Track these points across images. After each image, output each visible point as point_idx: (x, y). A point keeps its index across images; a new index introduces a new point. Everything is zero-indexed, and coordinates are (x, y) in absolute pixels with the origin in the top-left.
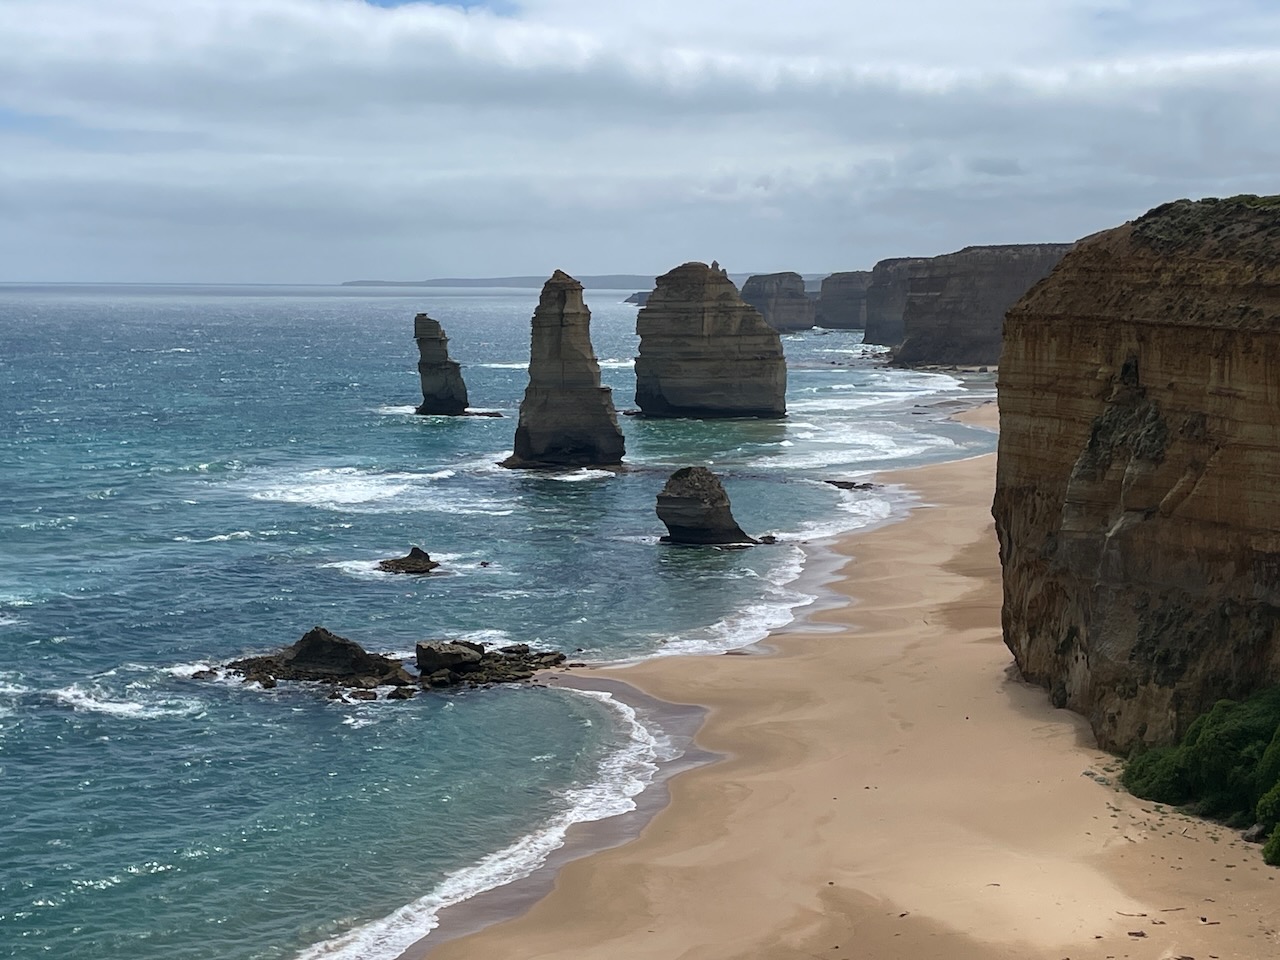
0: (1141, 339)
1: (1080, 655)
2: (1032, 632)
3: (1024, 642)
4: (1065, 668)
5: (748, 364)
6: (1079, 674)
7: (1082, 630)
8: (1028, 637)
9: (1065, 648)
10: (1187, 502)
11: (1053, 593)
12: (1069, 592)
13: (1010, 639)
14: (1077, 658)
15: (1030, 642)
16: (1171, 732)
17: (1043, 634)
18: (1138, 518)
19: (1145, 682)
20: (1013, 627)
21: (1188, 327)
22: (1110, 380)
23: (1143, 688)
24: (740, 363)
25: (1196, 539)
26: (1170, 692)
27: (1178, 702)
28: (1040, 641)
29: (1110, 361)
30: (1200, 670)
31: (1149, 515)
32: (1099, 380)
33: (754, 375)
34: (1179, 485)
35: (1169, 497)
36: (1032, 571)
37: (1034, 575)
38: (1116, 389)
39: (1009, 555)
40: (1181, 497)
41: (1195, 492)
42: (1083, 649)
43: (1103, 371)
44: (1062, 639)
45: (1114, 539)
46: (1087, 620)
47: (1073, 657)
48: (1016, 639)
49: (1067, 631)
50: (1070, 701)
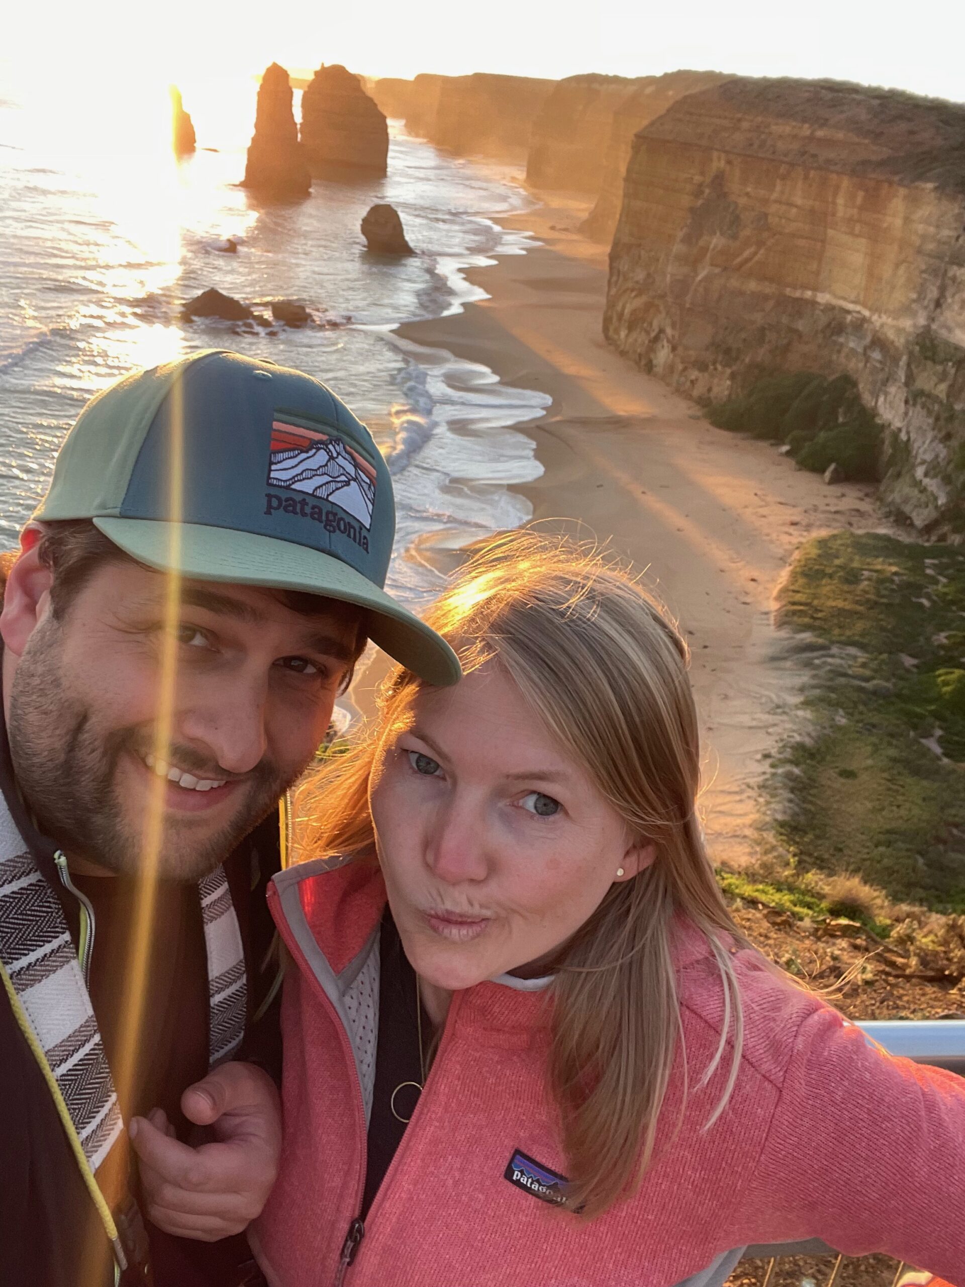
0: (729, 162)
1: (666, 344)
2: (630, 329)
3: (623, 334)
4: (653, 351)
6: (663, 355)
7: (669, 331)
8: (626, 332)
9: (656, 339)
10: (749, 265)
11: (649, 306)
12: (661, 308)
13: (608, 331)
14: (663, 347)
15: (627, 336)
16: (726, 393)
17: (639, 329)
18: (717, 270)
19: (714, 363)
20: (614, 323)
21: (763, 159)
22: (700, 185)
23: (711, 367)
25: (753, 286)
26: (728, 371)
27: (733, 376)
28: (634, 335)
29: (702, 173)
30: (747, 360)
31: (725, 269)
32: (694, 184)
34: (746, 254)
35: (739, 260)
36: (633, 294)
37: (636, 296)
38: (707, 191)
39: (617, 282)
40: (747, 260)
41: (756, 258)
42: (668, 341)
43: (698, 178)
44: (653, 335)
45: (700, 281)
46: (673, 326)
47: (660, 346)
48: (617, 331)
49: (657, 330)
50: (656, 369)
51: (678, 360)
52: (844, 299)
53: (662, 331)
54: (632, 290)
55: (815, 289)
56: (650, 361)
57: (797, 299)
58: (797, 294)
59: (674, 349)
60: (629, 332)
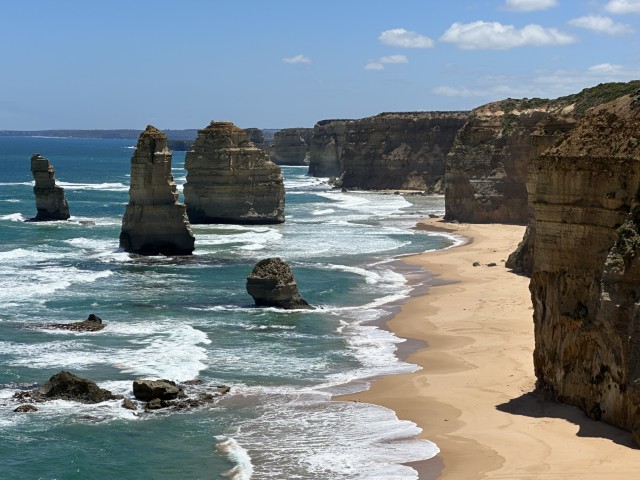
1: (613, 384)
2: (567, 369)
7: (614, 368)
8: (563, 373)
9: (600, 379)
14: (609, 387)
15: (565, 377)
17: (576, 370)
22: (624, 199)
28: (575, 375)
29: (625, 188)
39: (543, 317)
42: (614, 380)
43: (620, 194)
44: (596, 373)
46: (618, 361)
47: (606, 386)
48: (552, 374)
49: (599, 369)
50: (604, 416)
51: (630, 402)
53: (605, 369)
56: (598, 405)
59: (623, 389)
60: (566, 373)
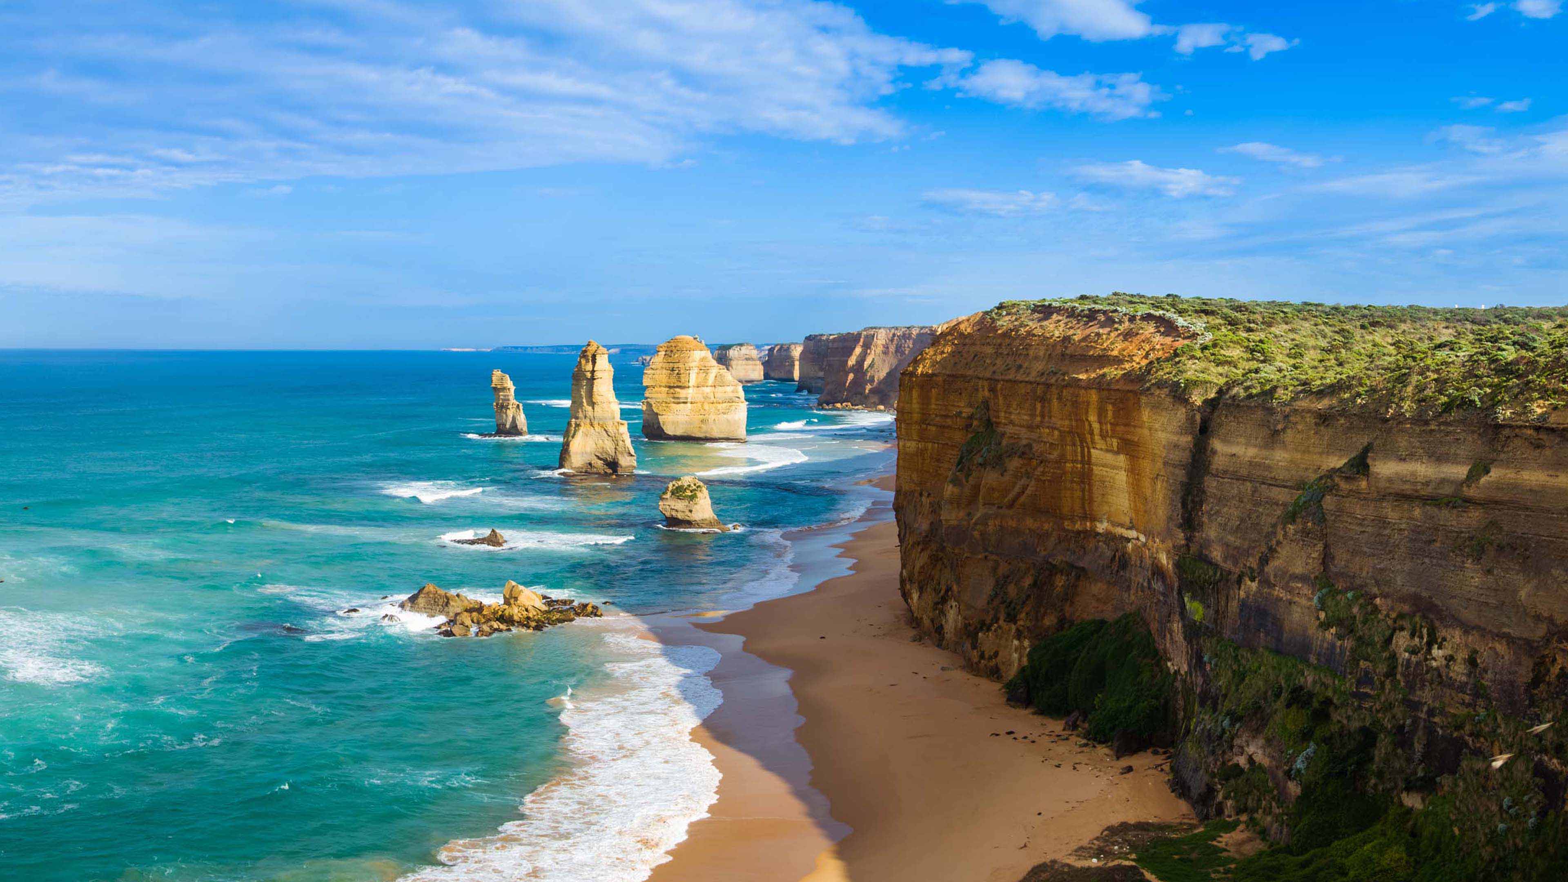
0: (992, 390)
1: (954, 604)
2: (921, 590)
3: (915, 596)
4: (943, 613)
5: (719, 406)
6: (953, 619)
7: (955, 587)
8: (918, 592)
9: (944, 600)
10: (1022, 499)
11: (935, 559)
12: (945, 561)
13: (906, 595)
14: (951, 607)
15: (919, 597)
17: (929, 590)
18: (991, 510)
19: (997, 621)
20: (908, 586)
21: (1021, 382)
22: (971, 417)
23: (995, 625)
24: (714, 405)
25: (1030, 522)
26: (1014, 627)
27: (1018, 633)
28: (926, 596)
29: (970, 405)
31: (998, 508)
32: (964, 418)
33: (723, 413)
34: (1017, 489)
35: (1011, 496)
36: (920, 547)
37: (922, 550)
38: (975, 423)
39: (905, 536)
40: (1019, 495)
41: (1028, 492)
42: (955, 600)
43: (967, 411)
44: (942, 592)
45: (976, 524)
46: (958, 581)
47: (948, 606)
48: (910, 593)
49: (944, 588)
50: (947, 636)
52: (1122, 525)
53: (949, 588)
54: (919, 544)
55: (1093, 519)
57: (1079, 533)
58: (1078, 526)
59: (961, 608)
60: (921, 594)
